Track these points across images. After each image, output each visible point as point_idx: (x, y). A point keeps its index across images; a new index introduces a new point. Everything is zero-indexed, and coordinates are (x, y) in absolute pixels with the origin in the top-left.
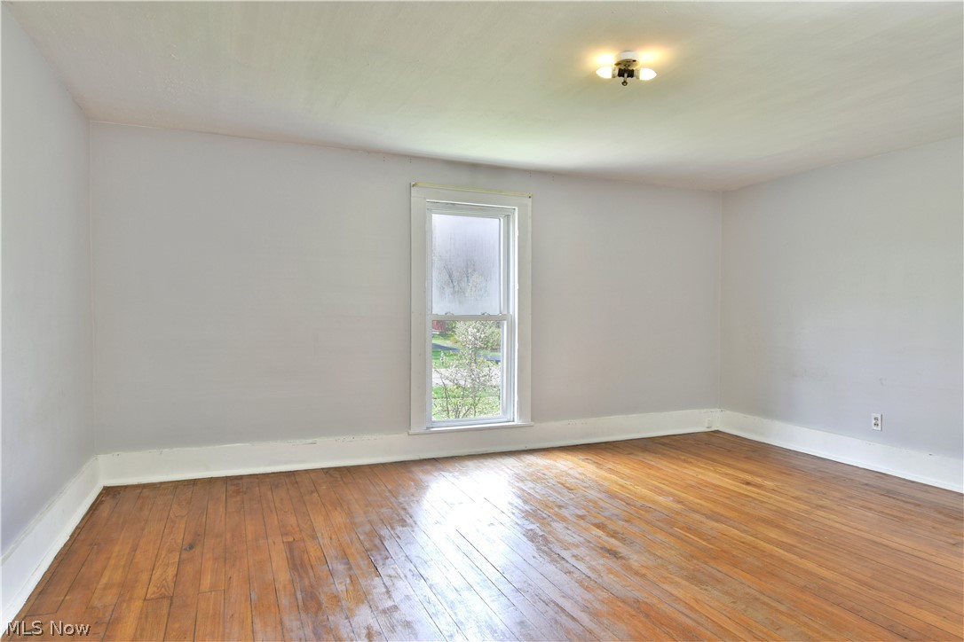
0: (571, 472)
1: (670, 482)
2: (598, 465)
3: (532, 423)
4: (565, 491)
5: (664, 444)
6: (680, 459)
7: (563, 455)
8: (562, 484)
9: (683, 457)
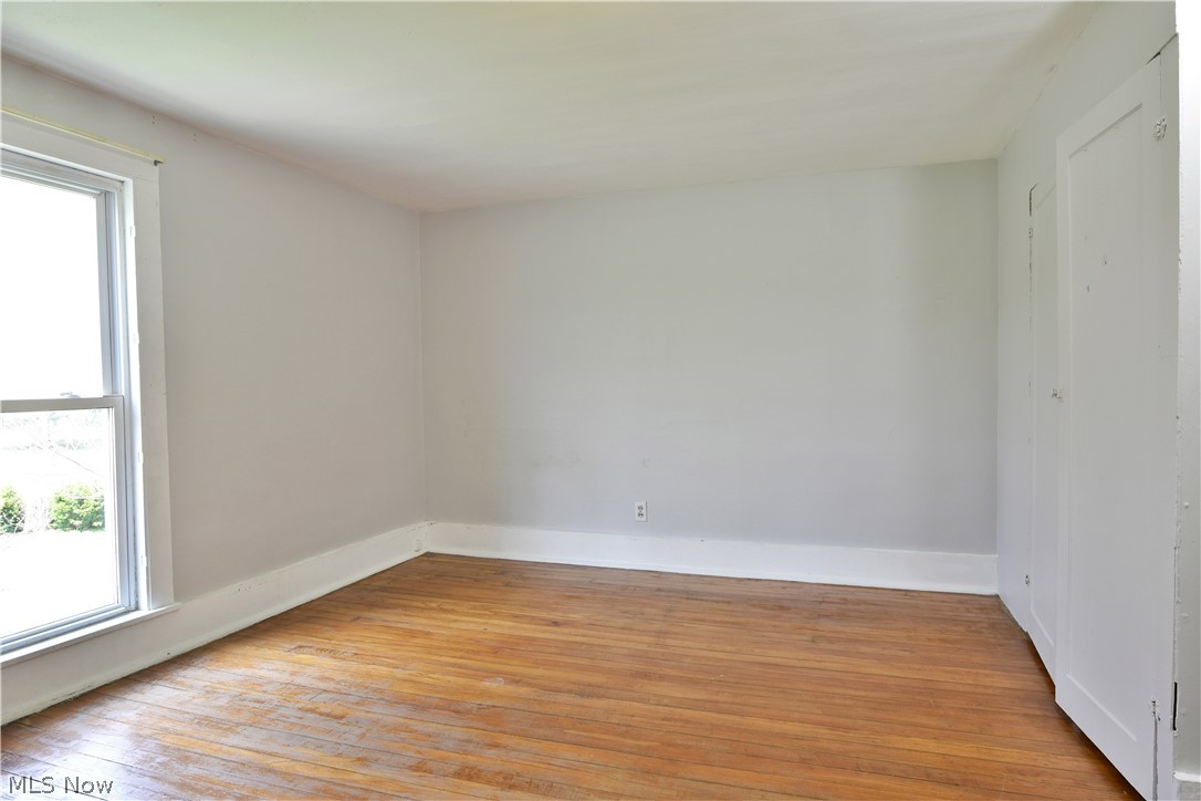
0: (299, 680)
1: (468, 651)
2: (332, 653)
3: (178, 604)
4: (333, 724)
5: (384, 589)
6: (432, 609)
7: (247, 650)
8: (313, 711)
9: (434, 605)
